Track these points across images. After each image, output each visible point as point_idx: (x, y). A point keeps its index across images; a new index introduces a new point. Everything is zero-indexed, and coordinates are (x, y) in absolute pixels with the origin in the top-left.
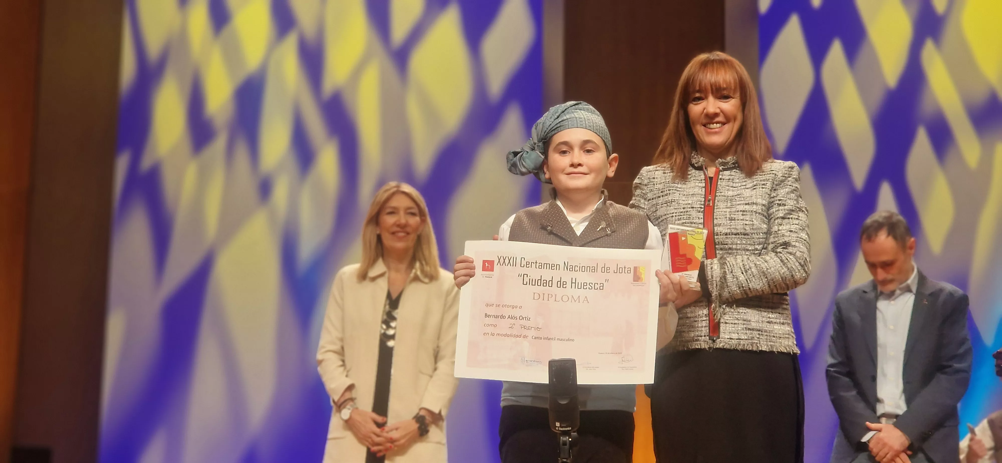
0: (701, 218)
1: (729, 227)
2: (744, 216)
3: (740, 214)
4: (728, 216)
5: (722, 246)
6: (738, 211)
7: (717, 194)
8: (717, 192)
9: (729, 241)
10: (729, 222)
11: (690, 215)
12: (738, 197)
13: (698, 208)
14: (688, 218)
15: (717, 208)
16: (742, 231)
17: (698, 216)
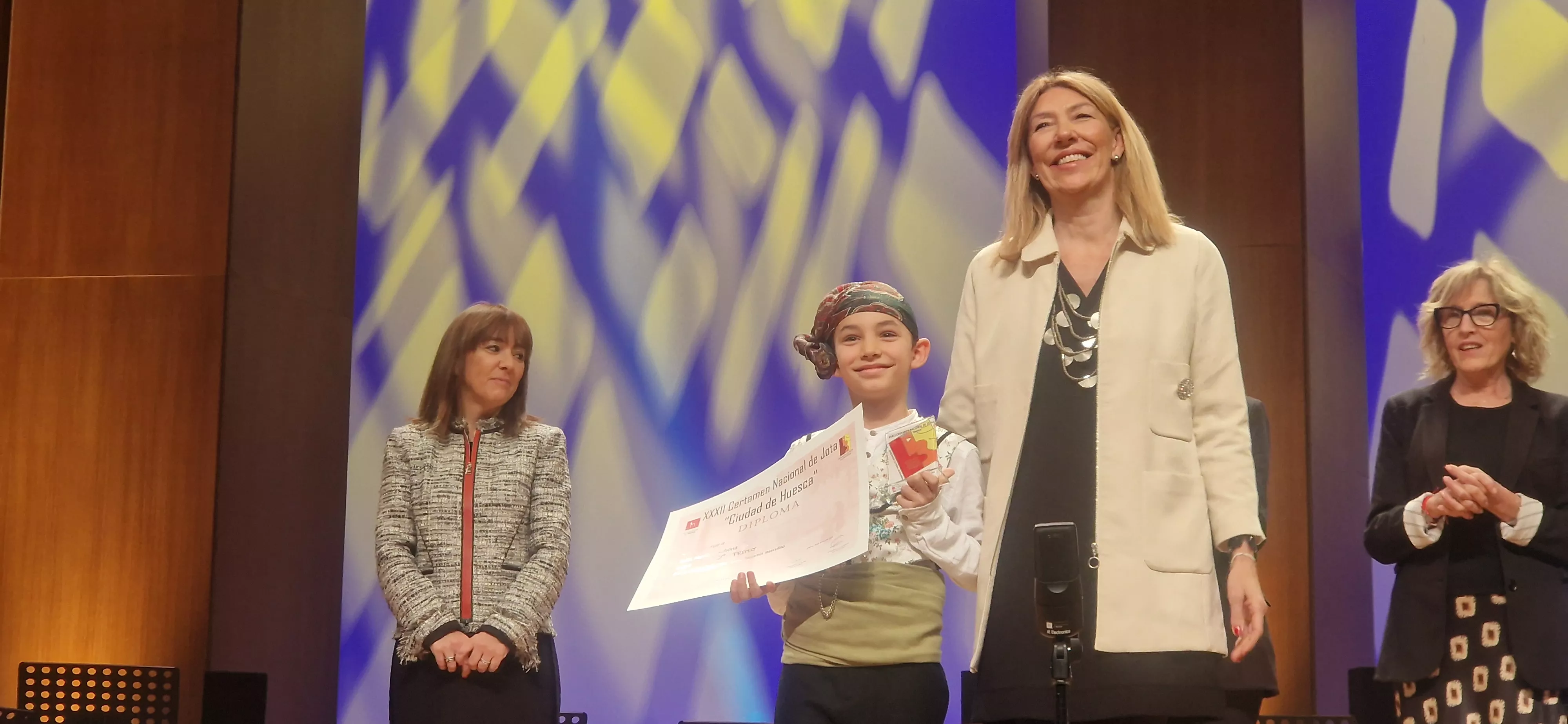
0: (460, 488)
1: (489, 497)
2: (507, 486)
3: (502, 484)
4: (490, 486)
5: (480, 519)
6: (500, 481)
7: (478, 461)
8: (478, 457)
9: (489, 513)
10: (490, 492)
11: (448, 483)
12: (501, 464)
13: (457, 475)
14: (445, 486)
15: (478, 478)
16: (505, 502)
17: (456, 485)
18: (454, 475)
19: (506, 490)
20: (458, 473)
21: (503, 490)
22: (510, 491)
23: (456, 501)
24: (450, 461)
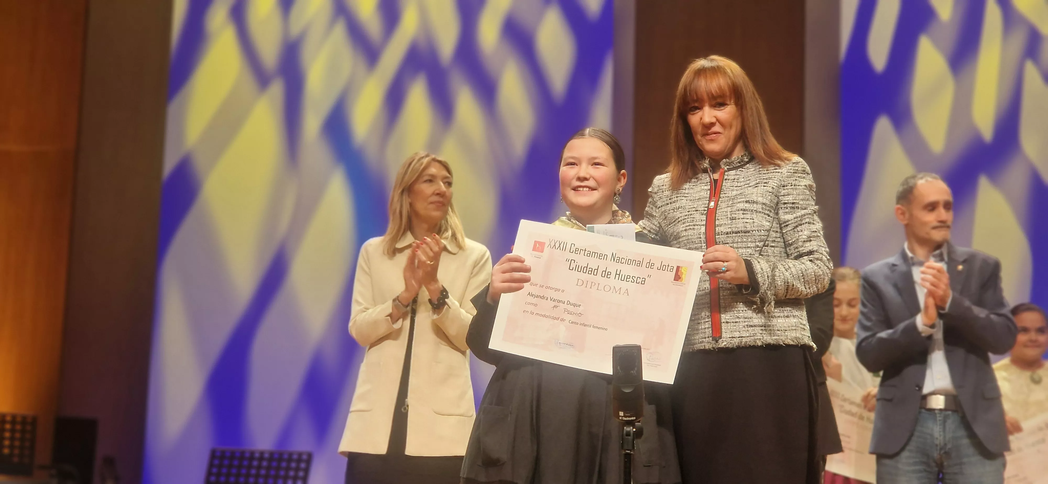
0: (704, 220)
8: (722, 192)
9: (730, 240)
15: (719, 210)
17: (701, 219)
18: (700, 210)
19: (744, 219)
20: (703, 209)
21: (742, 219)
22: (748, 219)
23: (700, 232)
24: (698, 199)
